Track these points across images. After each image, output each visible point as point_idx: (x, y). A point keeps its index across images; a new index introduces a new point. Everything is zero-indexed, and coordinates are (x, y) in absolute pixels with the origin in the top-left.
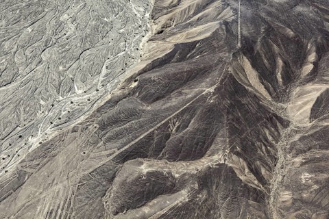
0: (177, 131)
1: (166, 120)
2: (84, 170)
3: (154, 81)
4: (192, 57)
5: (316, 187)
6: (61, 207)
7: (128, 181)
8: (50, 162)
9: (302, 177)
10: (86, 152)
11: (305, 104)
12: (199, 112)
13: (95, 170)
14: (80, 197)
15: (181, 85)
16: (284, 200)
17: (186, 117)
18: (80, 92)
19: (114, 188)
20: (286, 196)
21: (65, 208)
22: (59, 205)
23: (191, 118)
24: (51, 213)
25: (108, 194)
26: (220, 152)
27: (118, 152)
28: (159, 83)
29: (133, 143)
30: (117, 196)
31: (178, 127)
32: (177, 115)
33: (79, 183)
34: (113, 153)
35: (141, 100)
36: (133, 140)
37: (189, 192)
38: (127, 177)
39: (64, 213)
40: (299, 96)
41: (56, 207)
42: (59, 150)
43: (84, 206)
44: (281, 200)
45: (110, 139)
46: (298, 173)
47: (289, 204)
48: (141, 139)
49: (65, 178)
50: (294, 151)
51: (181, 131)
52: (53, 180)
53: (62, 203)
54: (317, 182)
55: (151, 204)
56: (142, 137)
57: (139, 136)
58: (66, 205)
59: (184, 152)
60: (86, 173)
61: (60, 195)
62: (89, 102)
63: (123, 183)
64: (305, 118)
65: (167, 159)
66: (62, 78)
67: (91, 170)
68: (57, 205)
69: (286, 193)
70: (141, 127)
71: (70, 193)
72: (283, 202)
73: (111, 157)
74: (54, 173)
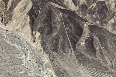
0: (71, 30)
1: (66, 30)
2: (75, 62)
3: (43, 27)
4: (38, 13)
5: (98, 16)
6: (90, 72)
7: (86, 49)
8: (67, 72)
9: (94, 17)
10: (66, 59)
11: (71, 4)
12: (68, 21)
13: (77, 58)
14: (88, 65)
15: (51, 21)
16: (99, 23)
17: (67, 25)
18: (24, 56)
19: (87, 55)
20: (98, 22)
21: (91, 71)
22: (89, 72)
23: (69, 24)
24: (92, 75)
25: (88, 57)
26: (84, 24)
27: (72, 49)
28: (45, 26)
29: (70, 43)
30: (90, 54)
31: (70, 29)
32: (65, 27)
33: (81, 64)
34: (71, 50)
35: (48, 35)
36: (69, 43)
37: (95, 36)
38: (84, 49)
39: (93, 71)
40: (68, 4)
41: (90, 73)
42: (61, 68)
43: (91, 65)
44: (98, 24)
45: (64, 50)
46: (93, 17)
47: (100, 23)
48: (70, 40)
49: (77, 68)
50: (85, 15)
51: (72, 29)
52: (77, 72)
53: (88, 71)
54: (97, 15)
55: (95, 47)
56: (69, 40)
57: (68, 40)
58: (90, 70)
59: (79, 32)
60: (77, 61)
61: (85, 71)
62: (33, 54)
63: (86, 51)
64: (75, 7)
65: (80, 37)
66: (8, 61)
67: (76, 59)
68: (89, 73)
69: (97, 22)
70: (64, 38)
71: (85, 68)
72: (99, 24)
73: (73, 52)
74: (74, 72)
